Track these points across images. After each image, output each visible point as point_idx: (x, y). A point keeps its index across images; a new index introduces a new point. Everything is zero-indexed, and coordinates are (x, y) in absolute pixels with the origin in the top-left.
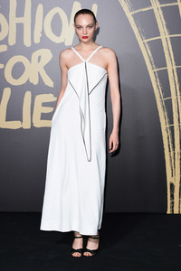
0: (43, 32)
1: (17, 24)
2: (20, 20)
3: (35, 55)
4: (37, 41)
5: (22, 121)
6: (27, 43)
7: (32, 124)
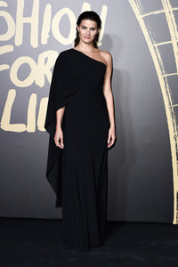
0: (50, 33)
1: (24, 24)
2: (27, 20)
3: (42, 57)
4: (44, 42)
5: (26, 124)
6: (34, 44)
7: (37, 127)
